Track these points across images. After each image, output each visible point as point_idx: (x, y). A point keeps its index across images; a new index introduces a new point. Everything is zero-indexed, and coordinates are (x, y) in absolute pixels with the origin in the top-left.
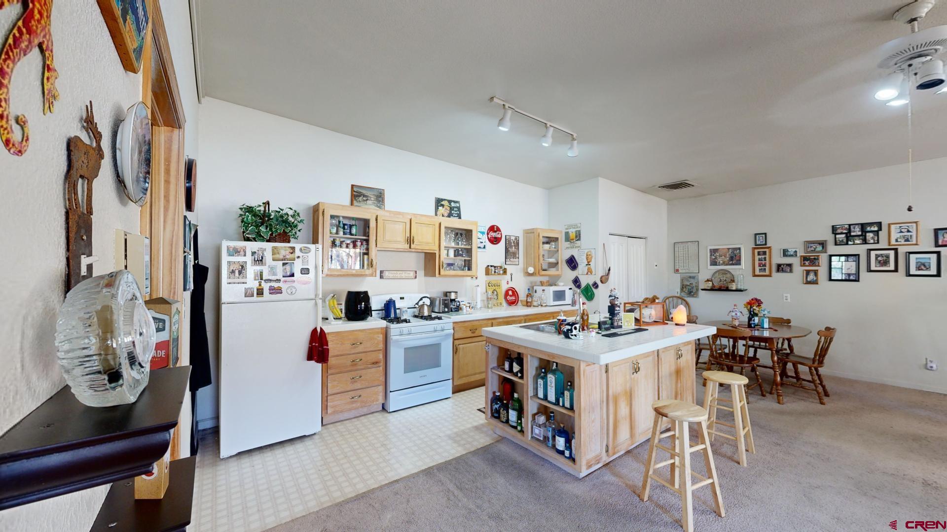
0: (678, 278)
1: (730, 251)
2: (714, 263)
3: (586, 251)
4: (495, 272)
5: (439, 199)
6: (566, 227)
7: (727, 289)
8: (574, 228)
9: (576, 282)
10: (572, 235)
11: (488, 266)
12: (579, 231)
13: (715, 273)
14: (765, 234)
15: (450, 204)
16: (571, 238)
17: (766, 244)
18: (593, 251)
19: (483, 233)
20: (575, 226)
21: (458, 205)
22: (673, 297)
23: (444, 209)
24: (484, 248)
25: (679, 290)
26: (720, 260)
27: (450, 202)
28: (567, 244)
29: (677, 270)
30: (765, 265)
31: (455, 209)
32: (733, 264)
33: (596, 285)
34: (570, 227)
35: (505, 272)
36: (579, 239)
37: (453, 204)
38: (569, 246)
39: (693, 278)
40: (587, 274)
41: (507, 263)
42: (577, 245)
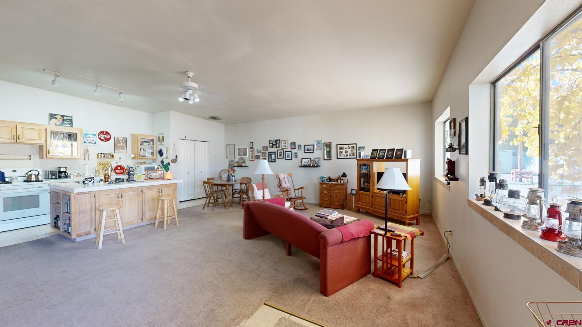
0: (228, 161)
1: (244, 149)
2: (239, 155)
3: (166, 147)
4: (104, 157)
5: (52, 114)
6: (159, 134)
7: (242, 166)
8: (162, 135)
9: (162, 162)
10: (161, 138)
11: (99, 153)
12: (163, 137)
13: (240, 159)
14: (253, 143)
15: (63, 118)
16: (161, 140)
17: (253, 147)
18: (168, 147)
19: (94, 135)
20: (161, 134)
21: (70, 118)
22: (225, 170)
23: (57, 120)
24: (95, 143)
25: (228, 167)
26: (241, 153)
27: (63, 116)
28: (159, 143)
29: (227, 158)
30: (252, 156)
31: (67, 121)
32: (244, 155)
33: (169, 164)
34: (160, 134)
35: (113, 156)
36: (163, 141)
37: (65, 118)
38: (160, 144)
39: (232, 161)
40: (166, 158)
41: (115, 152)
42: (163, 144)
